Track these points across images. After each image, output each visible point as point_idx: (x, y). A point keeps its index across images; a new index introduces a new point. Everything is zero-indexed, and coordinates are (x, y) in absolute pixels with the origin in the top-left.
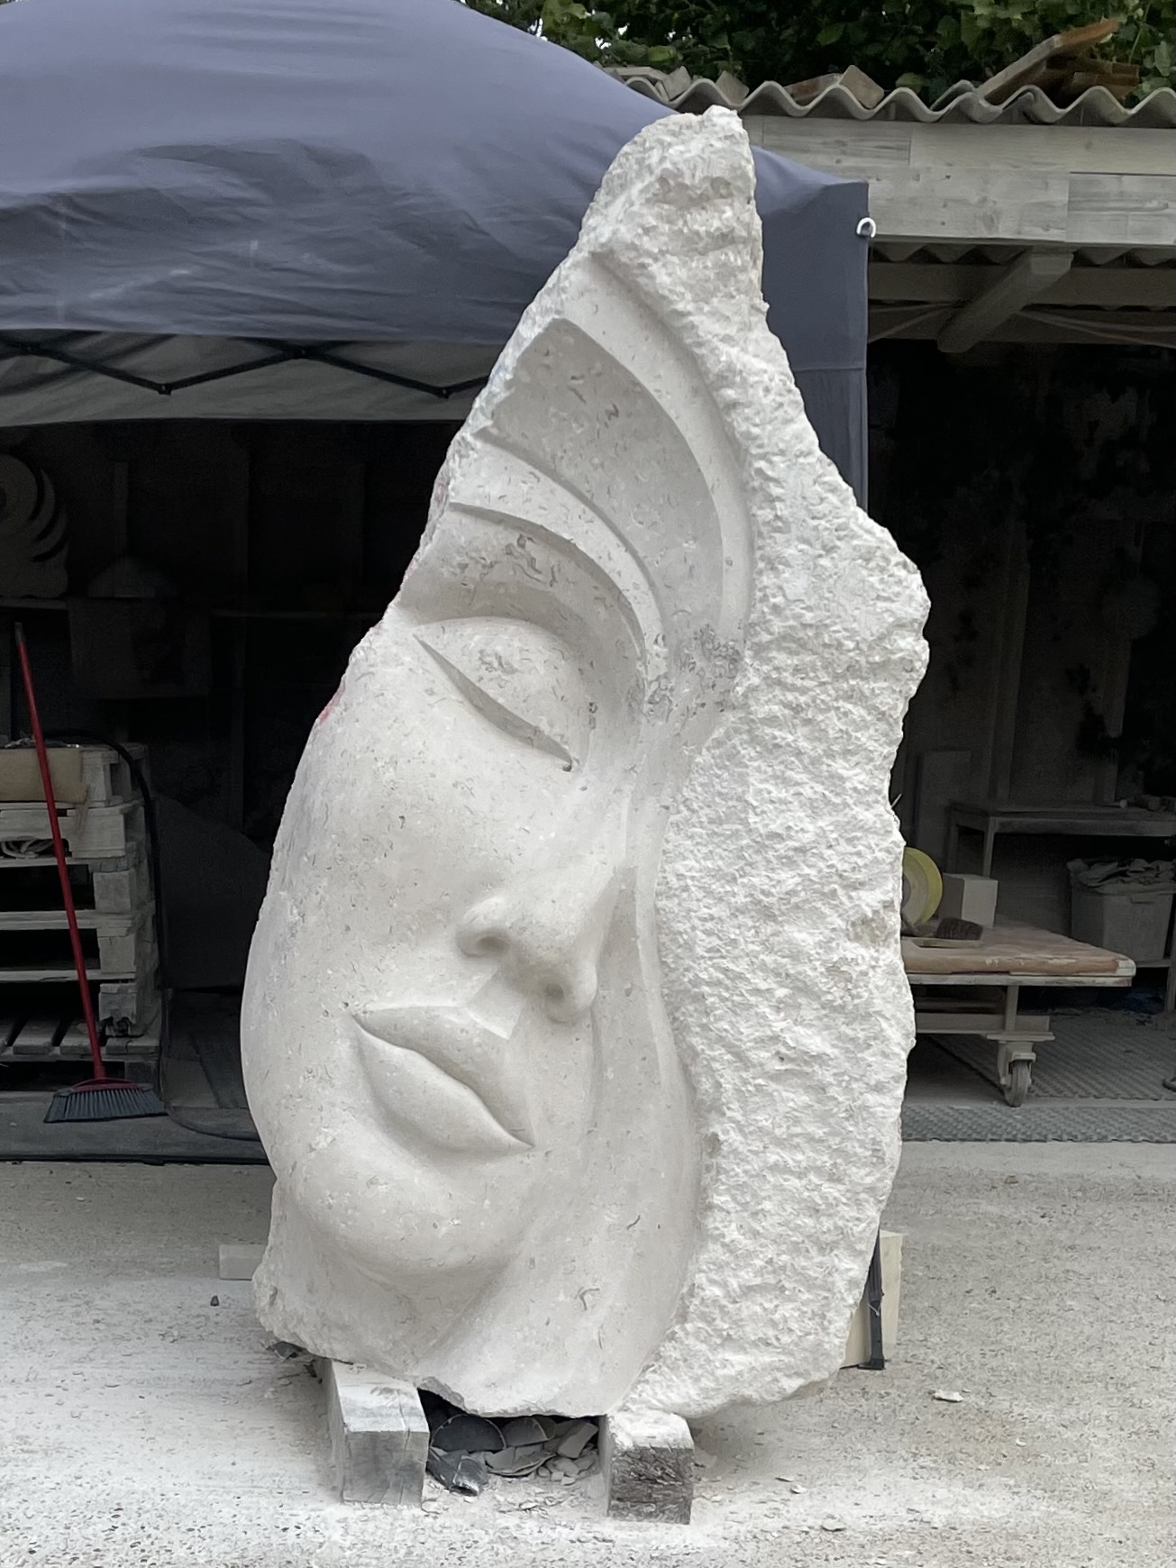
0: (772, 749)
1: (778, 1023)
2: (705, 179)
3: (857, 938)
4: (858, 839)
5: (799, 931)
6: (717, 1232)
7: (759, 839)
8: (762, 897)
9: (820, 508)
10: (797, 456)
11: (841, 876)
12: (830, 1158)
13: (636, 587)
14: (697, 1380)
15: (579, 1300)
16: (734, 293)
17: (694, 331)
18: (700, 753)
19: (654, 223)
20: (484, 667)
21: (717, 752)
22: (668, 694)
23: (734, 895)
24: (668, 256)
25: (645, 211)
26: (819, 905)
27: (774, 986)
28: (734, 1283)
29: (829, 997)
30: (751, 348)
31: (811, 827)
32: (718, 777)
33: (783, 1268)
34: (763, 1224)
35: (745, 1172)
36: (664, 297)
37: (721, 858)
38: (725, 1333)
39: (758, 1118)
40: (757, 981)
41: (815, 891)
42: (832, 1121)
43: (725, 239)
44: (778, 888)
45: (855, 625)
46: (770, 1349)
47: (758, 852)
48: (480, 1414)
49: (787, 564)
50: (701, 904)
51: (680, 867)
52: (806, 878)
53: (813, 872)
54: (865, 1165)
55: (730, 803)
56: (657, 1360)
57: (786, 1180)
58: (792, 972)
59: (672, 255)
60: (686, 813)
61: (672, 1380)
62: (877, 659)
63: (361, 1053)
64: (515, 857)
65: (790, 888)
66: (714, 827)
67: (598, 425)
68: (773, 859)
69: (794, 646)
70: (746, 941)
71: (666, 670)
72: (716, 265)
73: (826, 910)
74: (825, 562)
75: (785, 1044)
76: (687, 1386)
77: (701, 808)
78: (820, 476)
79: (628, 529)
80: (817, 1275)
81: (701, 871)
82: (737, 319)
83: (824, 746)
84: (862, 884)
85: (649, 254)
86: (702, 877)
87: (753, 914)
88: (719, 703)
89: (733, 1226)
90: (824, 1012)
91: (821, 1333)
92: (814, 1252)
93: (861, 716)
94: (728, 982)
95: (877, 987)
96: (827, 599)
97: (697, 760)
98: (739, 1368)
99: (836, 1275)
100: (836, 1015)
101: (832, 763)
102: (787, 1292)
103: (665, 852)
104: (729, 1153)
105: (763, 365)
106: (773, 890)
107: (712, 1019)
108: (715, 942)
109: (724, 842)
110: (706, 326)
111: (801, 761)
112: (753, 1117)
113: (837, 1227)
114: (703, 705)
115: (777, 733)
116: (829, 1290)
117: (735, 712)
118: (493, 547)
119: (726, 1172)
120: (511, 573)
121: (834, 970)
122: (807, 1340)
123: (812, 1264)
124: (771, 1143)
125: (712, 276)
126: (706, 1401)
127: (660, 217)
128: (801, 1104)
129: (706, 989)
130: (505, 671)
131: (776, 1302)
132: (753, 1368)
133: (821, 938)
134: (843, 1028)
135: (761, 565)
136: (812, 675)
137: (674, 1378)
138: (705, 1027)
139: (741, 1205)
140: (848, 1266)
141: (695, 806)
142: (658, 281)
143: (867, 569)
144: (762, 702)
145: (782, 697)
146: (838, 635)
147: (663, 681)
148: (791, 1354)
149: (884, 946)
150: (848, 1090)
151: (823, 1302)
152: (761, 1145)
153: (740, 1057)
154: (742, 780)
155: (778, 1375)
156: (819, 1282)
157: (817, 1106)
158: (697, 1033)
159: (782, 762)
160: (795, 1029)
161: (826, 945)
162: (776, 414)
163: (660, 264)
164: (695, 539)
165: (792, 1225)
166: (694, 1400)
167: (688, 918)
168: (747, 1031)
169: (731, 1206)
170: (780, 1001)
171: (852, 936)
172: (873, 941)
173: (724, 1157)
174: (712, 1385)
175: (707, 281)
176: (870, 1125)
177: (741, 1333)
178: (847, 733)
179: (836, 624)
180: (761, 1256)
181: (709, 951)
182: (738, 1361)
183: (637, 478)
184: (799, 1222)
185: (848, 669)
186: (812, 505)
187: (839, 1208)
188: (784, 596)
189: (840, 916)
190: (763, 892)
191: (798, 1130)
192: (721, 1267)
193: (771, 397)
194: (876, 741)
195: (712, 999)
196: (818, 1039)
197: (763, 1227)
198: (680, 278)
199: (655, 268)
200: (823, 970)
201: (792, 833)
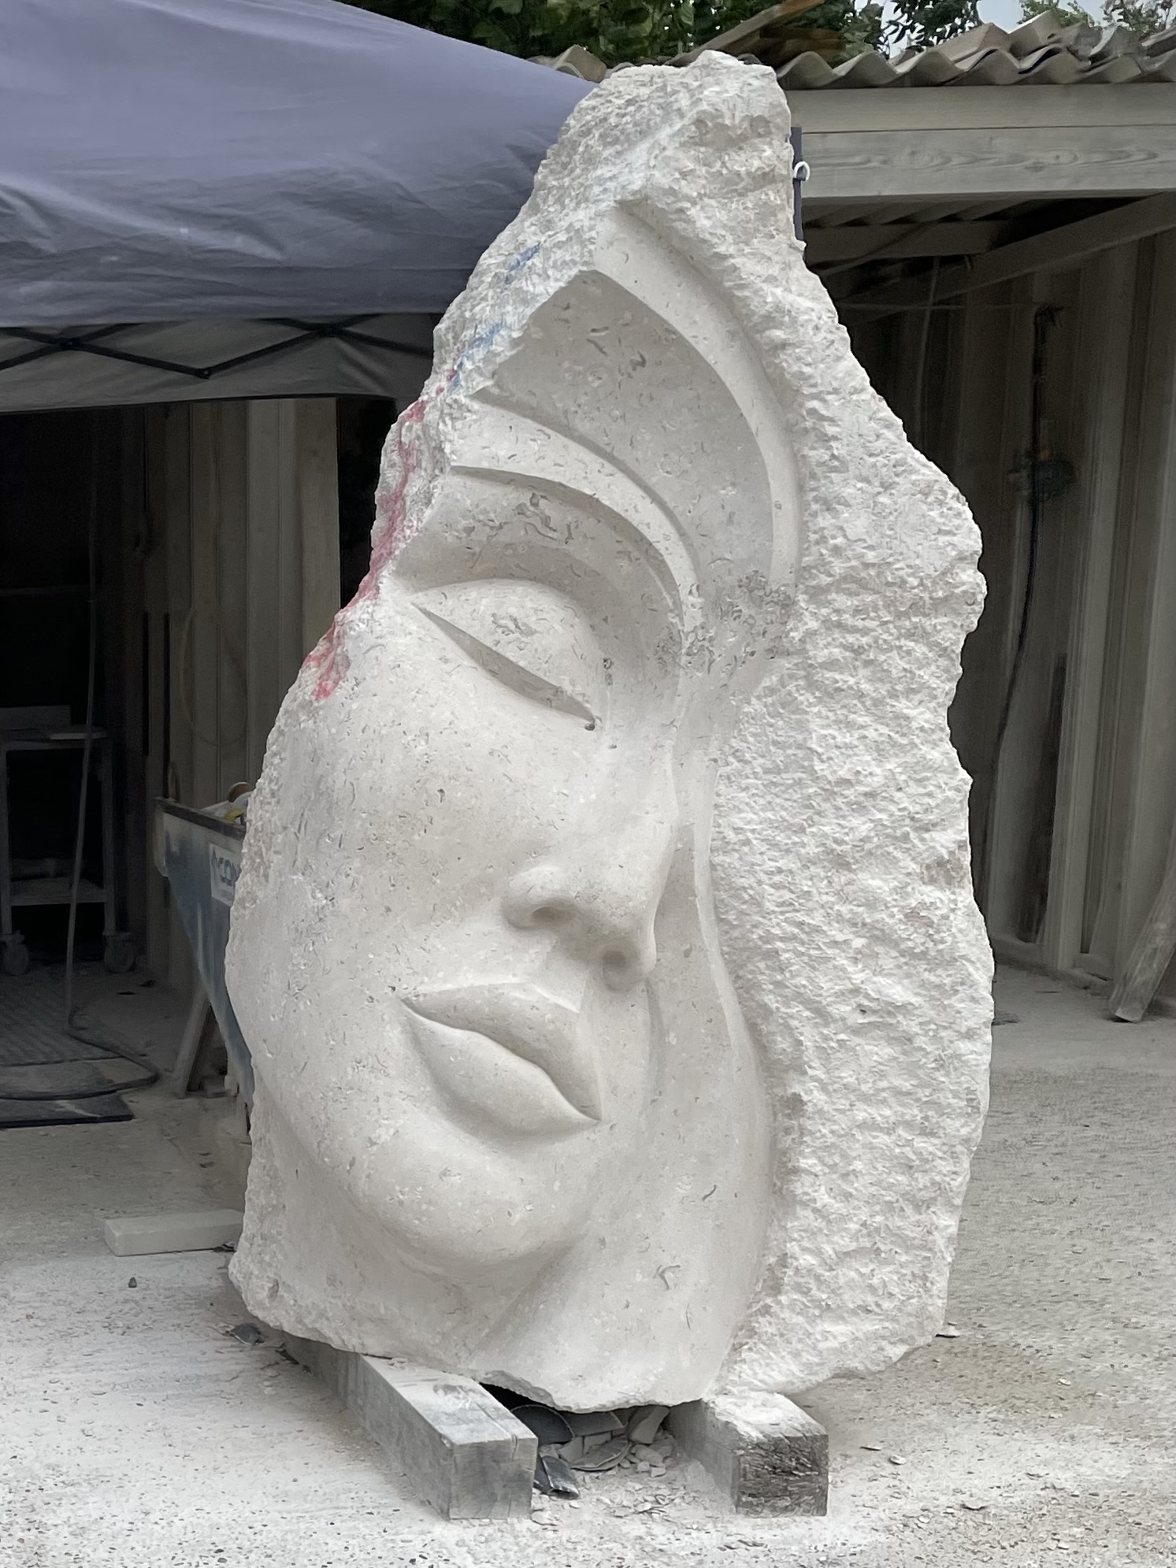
0: (833, 693)
1: (858, 975)
2: (743, 119)
3: (932, 881)
4: (927, 779)
5: (873, 878)
6: (807, 1197)
7: (828, 787)
8: (835, 846)
9: (877, 444)
10: (851, 394)
11: (912, 819)
12: (921, 1111)
13: (666, 538)
14: (796, 1355)
15: (660, 1279)
16: (774, 233)
17: (736, 273)
18: (749, 703)
19: (692, 166)
20: (500, 630)
21: (770, 700)
22: (707, 644)
23: (804, 845)
24: (706, 200)
25: (680, 155)
26: (891, 849)
27: (851, 936)
28: (828, 1250)
29: (910, 944)
30: (793, 288)
31: (878, 771)
32: (772, 726)
33: (878, 1230)
34: (856, 1185)
35: (832, 1132)
36: (705, 241)
37: (783, 808)
38: (823, 1304)
39: (843, 1075)
40: (834, 933)
41: (888, 836)
42: (920, 1072)
43: (765, 178)
44: (851, 835)
45: (918, 562)
46: (871, 1316)
47: (826, 800)
48: (574, 1410)
49: (847, 504)
50: (765, 857)
51: (736, 820)
52: (878, 823)
53: (884, 816)
54: (960, 1115)
55: (789, 752)
56: (750, 1337)
57: (875, 1137)
58: (868, 920)
59: (710, 198)
60: (736, 764)
61: (770, 1357)
62: (940, 594)
63: (417, 1040)
64: (558, 823)
65: (864, 834)
66: (771, 777)
67: (620, 378)
68: (843, 806)
69: (854, 587)
70: (820, 893)
71: (702, 620)
72: (756, 206)
73: (898, 854)
74: (883, 499)
75: (867, 996)
76: (787, 1363)
77: (754, 758)
78: (874, 413)
79: (654, 480)
80: (914, 1235)
81: (761, 823)
82: (776, 258)
83: (888, 686)
84: (934, 825)
85: (688, 198)
86: (763, 830)
87: (826, 864)
88: (770, 650)
89: (823, 1189)
90: (903, 960)
91: (925, 1297)
92: (909, 1210)
93: (923, 654)
94: (803, 936)
95: (961, 931)
96: (889, 536)
97: (746, 710)
98: (842, 1339)
99: (935, 1233)
100: (917, 962)
101: (895, 703)
102: (883, 1255)
103: (716, 806)
104: (814, 1113)
105: (809, 304)
106: (846, 838)
107: (788, 975)
108: (788, 896)
109: (783, 792)
110: (749, 267)
111: (863, 703)
112: (837, 1073)
113: (933, 1183)
114: (753, 654)
115: (838, 676)
116: (930, 1250)
117: (790, 658)
118: (504, 507)
119: (811, 1133)
120: (522, 533)
121: (912, 916)
122: (911, 1304)
123: (909, 1223)
124: (859, 1100)
125: (752, 217)
126: (811, 1377)
127: (697, 160)
128: (886, 1057)
129: (779, 945)
130: (522, 633)
131: (872, 1266)
132: (857, 1338)
133: (896, 883)
134: (926, 975)
135: (815, 507)
136: (872, 614)
137: (772, 1354)
138: (779, 984)
139: (829, 1167)
140: (946, 1223)
141: (748, 756)
142: (698, 224)
143: (926, 503)
144: (821, 645)
145: (842, 640)
146: (901, 573)
147: (700, 632)
148: (894, 1320)
149: (959, 887)
150: (936, 1038)
151: (925, 1263)
152: (847, 1103)
153: (821, 1014)
154: (802, 727)
155: (884, 1343)
156: (916, 1242)
157: (902, 1058)
158: (770, 991)
159: (844, 707)
160: (875, 979)
161: (901, 890)
162: (828, 352)
163: (698, 207)
164: (734, 485)
165: (884, 1184)
166: (798, 1378)
167: (753, 873)
168: (826, 984)
169: (818, 1169)
170: (858, 951)
171: (926, 880)
172: (949, 883)
173: (809, 1118)
174: (816, 1360)
175: (747, 222)
176: (963, 1074)
177: (839, 1302)
178: (911, 672)
179: (898, 561)
180: (855, 1219)
181: (781, 904)
182: (838, 1332)
183: (664, 428)
184: (892, 1180)
185: (910, 607)
186: (870, 442)
187: (935, 1163)
188: (845, 536)
189: (913, 859)
190: (836, 841)
191: (884, 1084)
192: (814, 1234)
193: (822, 334)
194: (938, 677)
195: (787, 955)
196: (899, 988)
197: (856, 1189)
198: (721, 221)
199: (693, 212)
200: (901, 916)
201: (862, 778)
